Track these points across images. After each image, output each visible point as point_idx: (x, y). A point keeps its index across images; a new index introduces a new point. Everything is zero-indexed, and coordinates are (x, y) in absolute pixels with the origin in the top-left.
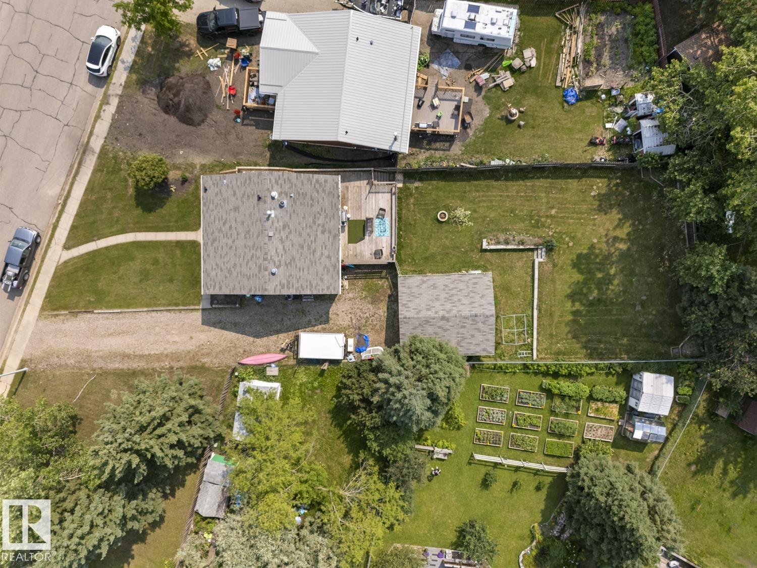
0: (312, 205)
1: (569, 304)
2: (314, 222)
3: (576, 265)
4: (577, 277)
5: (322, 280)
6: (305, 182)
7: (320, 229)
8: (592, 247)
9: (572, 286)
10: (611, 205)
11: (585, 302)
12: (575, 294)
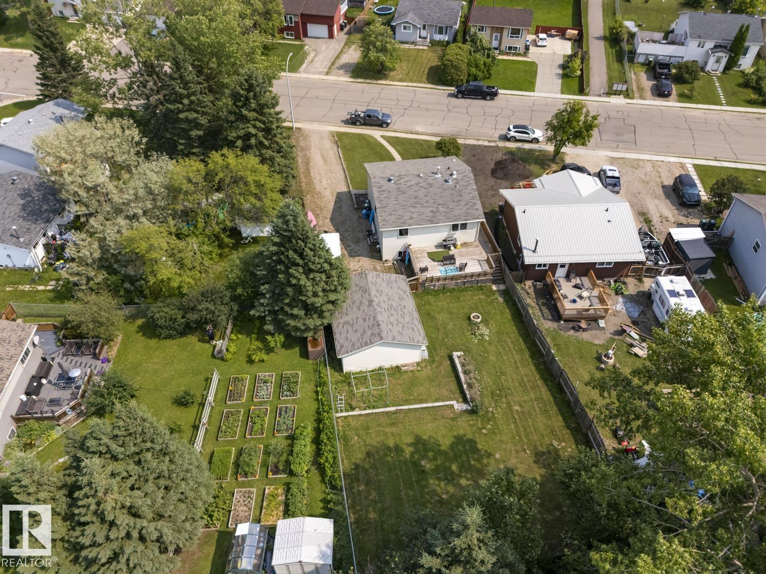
0: (453, 201)
1: (410, 440)
2: (439, 204)
3: (459, 440)
4: (445, 443)
5: (390, 214)
6: (471, 195)
7: (435, 210)
8: (489, 455)
9: (432, 440)
10: (549, 465)
11: (416, 456)
12: (424, 445)
